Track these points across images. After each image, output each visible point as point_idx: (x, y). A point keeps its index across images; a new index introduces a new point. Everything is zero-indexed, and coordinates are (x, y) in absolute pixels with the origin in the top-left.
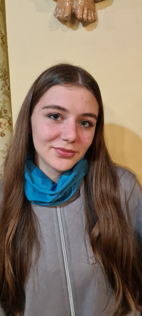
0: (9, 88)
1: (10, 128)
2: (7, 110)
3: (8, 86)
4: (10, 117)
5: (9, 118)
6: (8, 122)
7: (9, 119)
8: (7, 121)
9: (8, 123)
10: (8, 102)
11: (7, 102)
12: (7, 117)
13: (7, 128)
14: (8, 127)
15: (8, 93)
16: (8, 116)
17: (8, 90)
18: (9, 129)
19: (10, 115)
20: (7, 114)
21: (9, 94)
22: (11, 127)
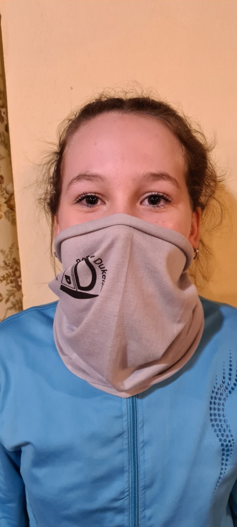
0: (7, 129)
1: (10, 215)
2: (4, 176)
3: (5, 122)
4: (10, 192)
5: (7, 193)
6: (6, 203)
7: (7, 196)
8: (4, 200)
9: (5, 205)
10: (4, 160)
11: (4, 157)
12: (4, 192)
13: (3, 214)
14: (5, 213)
15: (5, 138)
16: (5, 189)
17: (5, 133)
18: (7, 217)
19: (9, 188)
20: (4, 186)
21: (6, 142)
22: (12, 214)
